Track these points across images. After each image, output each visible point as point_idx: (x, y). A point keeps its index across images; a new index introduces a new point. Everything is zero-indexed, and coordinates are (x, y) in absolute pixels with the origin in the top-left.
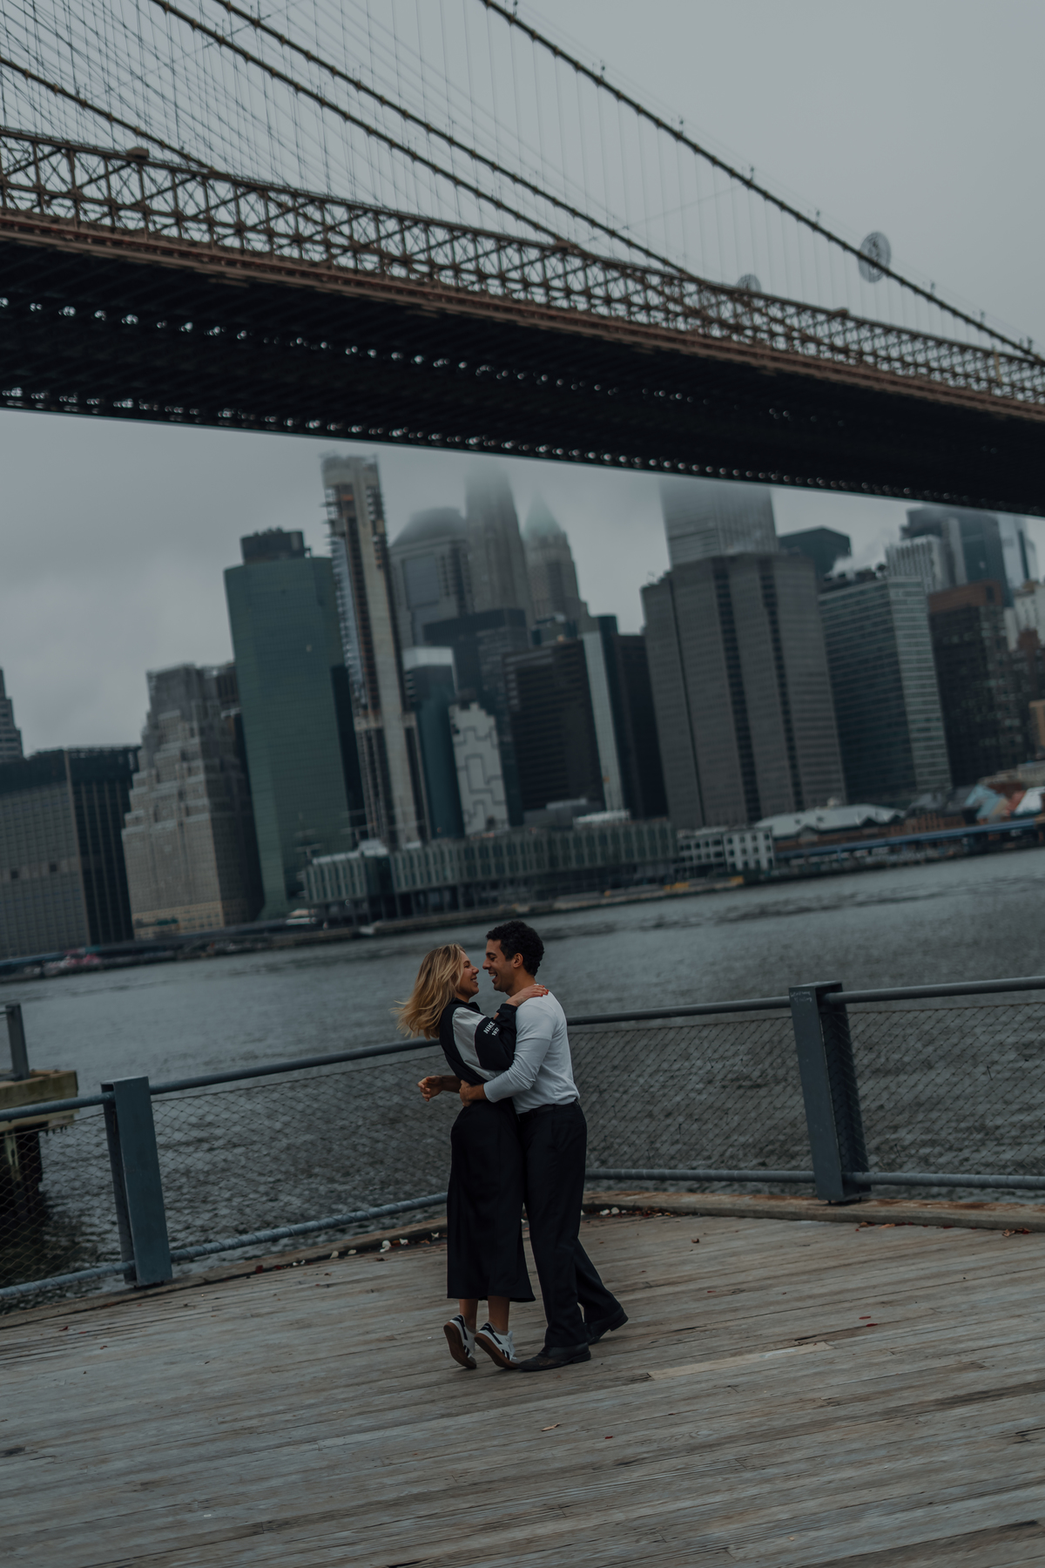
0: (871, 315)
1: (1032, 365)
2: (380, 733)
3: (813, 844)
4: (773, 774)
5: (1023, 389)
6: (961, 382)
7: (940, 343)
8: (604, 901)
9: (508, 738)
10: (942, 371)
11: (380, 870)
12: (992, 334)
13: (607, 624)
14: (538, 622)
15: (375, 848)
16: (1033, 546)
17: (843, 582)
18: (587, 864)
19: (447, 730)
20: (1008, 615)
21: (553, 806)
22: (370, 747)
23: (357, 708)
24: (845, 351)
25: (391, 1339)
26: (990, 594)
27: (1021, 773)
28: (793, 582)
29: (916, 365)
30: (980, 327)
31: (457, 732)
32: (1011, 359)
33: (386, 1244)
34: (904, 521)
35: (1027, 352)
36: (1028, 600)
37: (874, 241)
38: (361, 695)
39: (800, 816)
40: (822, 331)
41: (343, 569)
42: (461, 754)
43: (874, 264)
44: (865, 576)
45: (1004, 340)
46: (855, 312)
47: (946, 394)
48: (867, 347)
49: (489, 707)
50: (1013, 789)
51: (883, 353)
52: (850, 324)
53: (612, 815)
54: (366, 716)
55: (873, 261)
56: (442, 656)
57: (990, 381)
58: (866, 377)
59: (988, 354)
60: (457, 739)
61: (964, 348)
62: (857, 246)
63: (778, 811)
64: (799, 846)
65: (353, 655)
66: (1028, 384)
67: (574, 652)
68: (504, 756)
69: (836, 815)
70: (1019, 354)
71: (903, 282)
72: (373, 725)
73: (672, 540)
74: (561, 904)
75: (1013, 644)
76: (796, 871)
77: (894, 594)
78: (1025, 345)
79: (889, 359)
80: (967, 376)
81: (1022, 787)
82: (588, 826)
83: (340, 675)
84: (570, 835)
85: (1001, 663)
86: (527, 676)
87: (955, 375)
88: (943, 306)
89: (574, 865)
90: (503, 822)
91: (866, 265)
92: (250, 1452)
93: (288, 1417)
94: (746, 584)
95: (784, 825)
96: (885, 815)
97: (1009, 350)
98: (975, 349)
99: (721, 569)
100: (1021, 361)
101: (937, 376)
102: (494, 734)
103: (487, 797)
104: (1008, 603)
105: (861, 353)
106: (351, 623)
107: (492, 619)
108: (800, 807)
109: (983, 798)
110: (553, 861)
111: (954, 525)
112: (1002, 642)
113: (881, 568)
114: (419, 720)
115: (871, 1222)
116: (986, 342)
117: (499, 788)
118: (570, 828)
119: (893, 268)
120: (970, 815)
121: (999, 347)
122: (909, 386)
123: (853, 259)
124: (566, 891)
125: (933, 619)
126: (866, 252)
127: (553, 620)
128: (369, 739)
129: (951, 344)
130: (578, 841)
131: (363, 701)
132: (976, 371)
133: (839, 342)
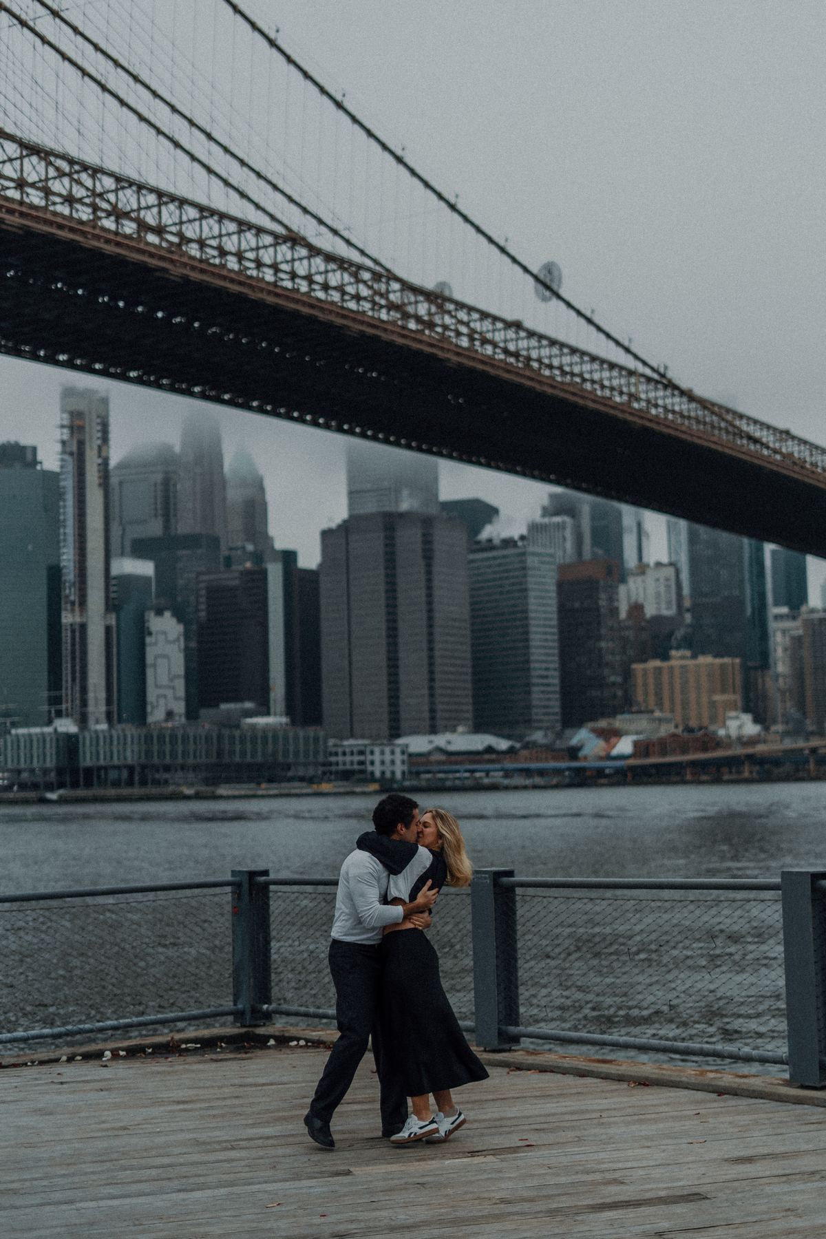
0: (541, 329)
1: (666, 387)
2: (83, 627)
3: (439, 763)
4: (414, 699)
5: (656, 406)
6: (607, 393)
7: (594, 359)
8: (260, 792)
9: (193, 645)
10: (593, 382)
11: (69, 745)
12: (636, 357)
13: (289, 557)
14: (231, 549)
15: (67, 726)
16: (648, 535)
17: (489, 545)
18: (249, 759)
19: (142, 632)
20: (622, 589)
21: (224, 706)
22: (73, 638)
23: (66, 603)
24: (516, 355)
25: (125, 1128)
26: (609, 571)
27: (619, 722)
28: (448, 540)
29: (573, 374)
30: (628, 350)
31: (150, 634)
32: (649, 380)
33: (108, 1054)
34: (546, 501)
35: (663, 376)
36: (639, 579)
37: (549, 268)
38: (71, 593)
39: (433, 737)
40: (499, 337)
41: (68, 484)
42: (150, 654)
43: (548, 287)
44: (508, 543)
45: (645, 363)
46: (528, 324)
47: (594, 401)
48: (534, 354)
49: (180, 616)
50: (610, 735)
51: (546, 361)
52: (522, 334)
53: (275, 720)
54: (73, 611)
55: (547, 284)
56: (144, 568)
57: (631, 395)
58: (532, 379)
59: (631, 373)
60: (148, 640)
61: (612, 366)
62: (535, 271)
63: (415, 732)
64: (429, 763)
65: (68, 557)
66: (660, 402)
67: (258, 578)
68: (188, 660)
69: (463, 741)
70: (655, 376)
71: (569, 305)
72: (78, 619)
73: (353, 494)
74: (222, 791)
75: (623, 614)
76: (424, 784)
77: (531, 561)
78: (662, 370)
79: (550, 367)
80: (612, 389)
81: (618, 734)
82: (253, 727)
83: (55, 574)
84: (237, 733)
85: (612, 628)
86: (215, 593)
87: (603, 387)
88: (599, 329)
89: (237, 759)
90: (180, 716)
91: (540, 287)
92: (16, 1208)
93: (45, 1183)
94: (409, 538)
95: (419, 744)
96: (503, 745)
97: (648, 372)
98: (621, 368)
99: (391, 522)
100: (657, 382)
101: (588, 386)
102: (182, 639)
103: (169, 693)
104: (623, 579)
105: (529, 359)
106: (70, 529)
107: (192, 541)
108: (433, 730)
109: (585, 738)
110: (220, 753)
111: (586, 510)
112: (614, 611)
113: (522, 538)
114: (118, 619)
115: (519, 1067)
116: (631, 363)
117: (180, 685)
118: (238, 726)
119: (562, 293)
120: (573, 753)
121: (641, 368)
122: (566, 391)
123: (531, 280)
124: (228, 781)
125: (560, 585)
126: (542, 277)
127: (243, 548)
128: (73, 631)
129: (603, 361)
130: (243, 739)
131: (72, 598)
132: (620, 386)
133: (512, 347)
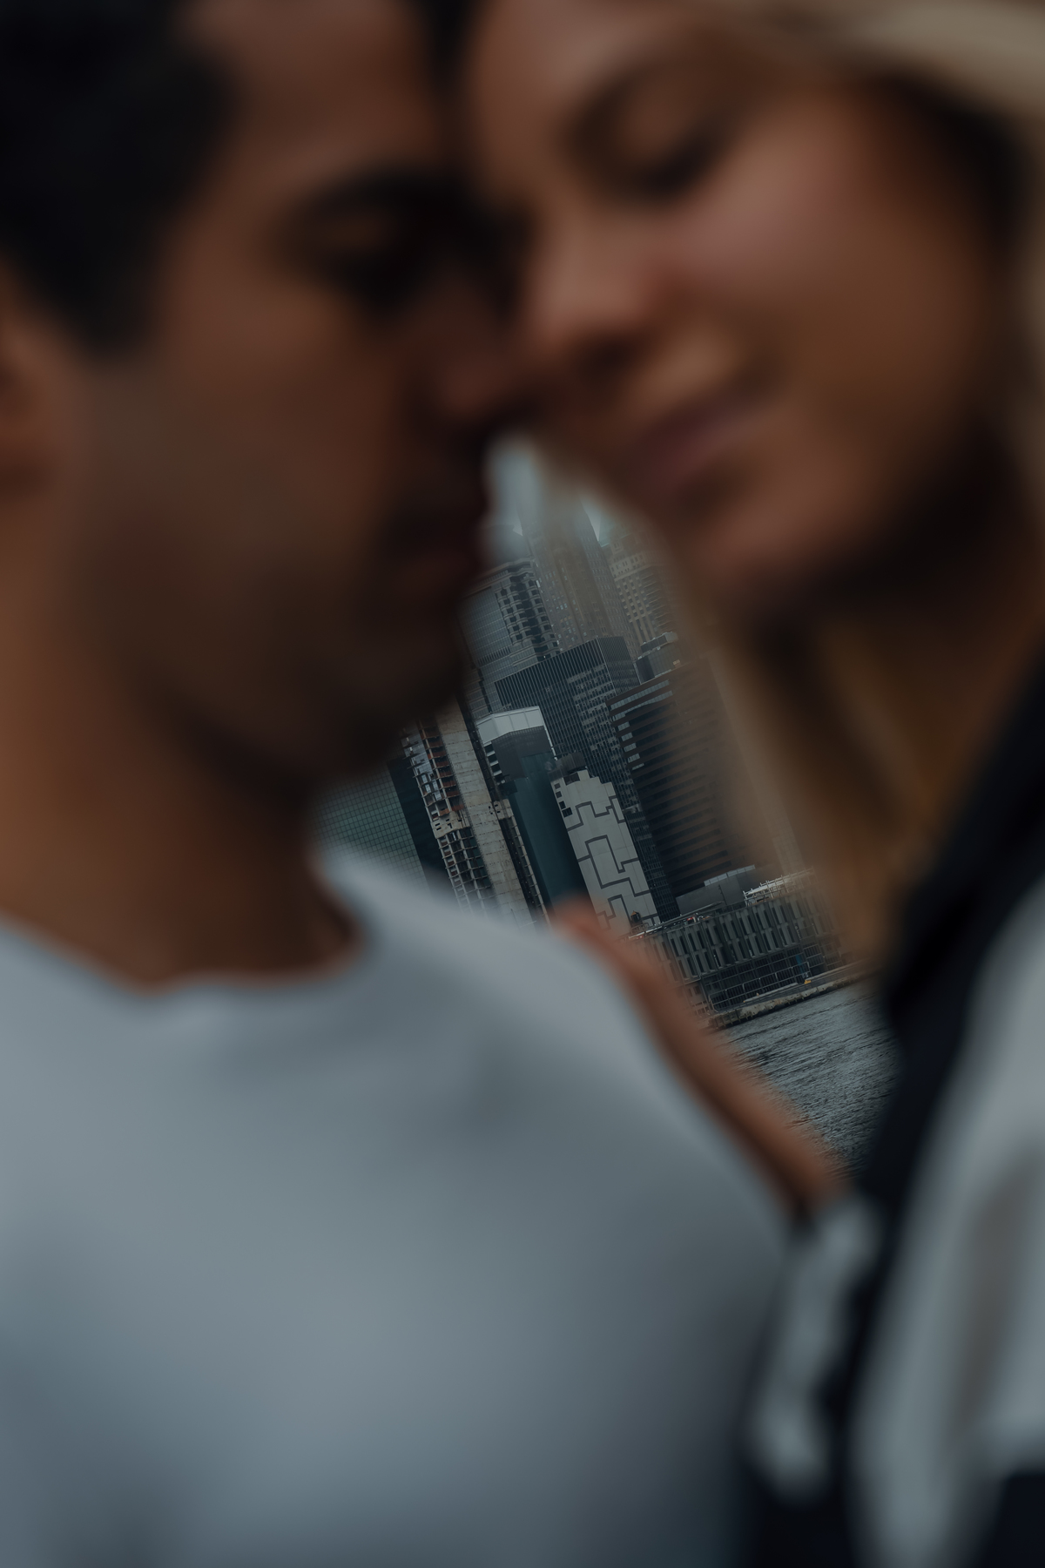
2: (467, 832)
8: (805, 993)
9: (636, 808)
14: (644, 649)
18: (773, 949)
19: (555, 813)
21: (707, 883)
22: (459, 855)
23: (431, 808)
31: (568, 812)
38: (434, 790)
42: (578, 839)
49: (603, 772)
53: (792, 878)
54: (445, 816)
56: (529, 719)
60: (568, 822)
68: (635, 834)
72: (457, 826)
74: (748, 1009)
82: (764, 899)
84: (744, 915)
86: (639, 722)
89: (756, 954)
90: (651, 917)
102: (616, 802)
103: (623, 889)
107: (582, 658)
110: (727, 954)
114: (514, 807)
117: (636, 872)
118: (741, 905)
124: (753, 989)
127: (663, 639)
128: (456, 845)
130: (754, 921)
131: (438, 796)
